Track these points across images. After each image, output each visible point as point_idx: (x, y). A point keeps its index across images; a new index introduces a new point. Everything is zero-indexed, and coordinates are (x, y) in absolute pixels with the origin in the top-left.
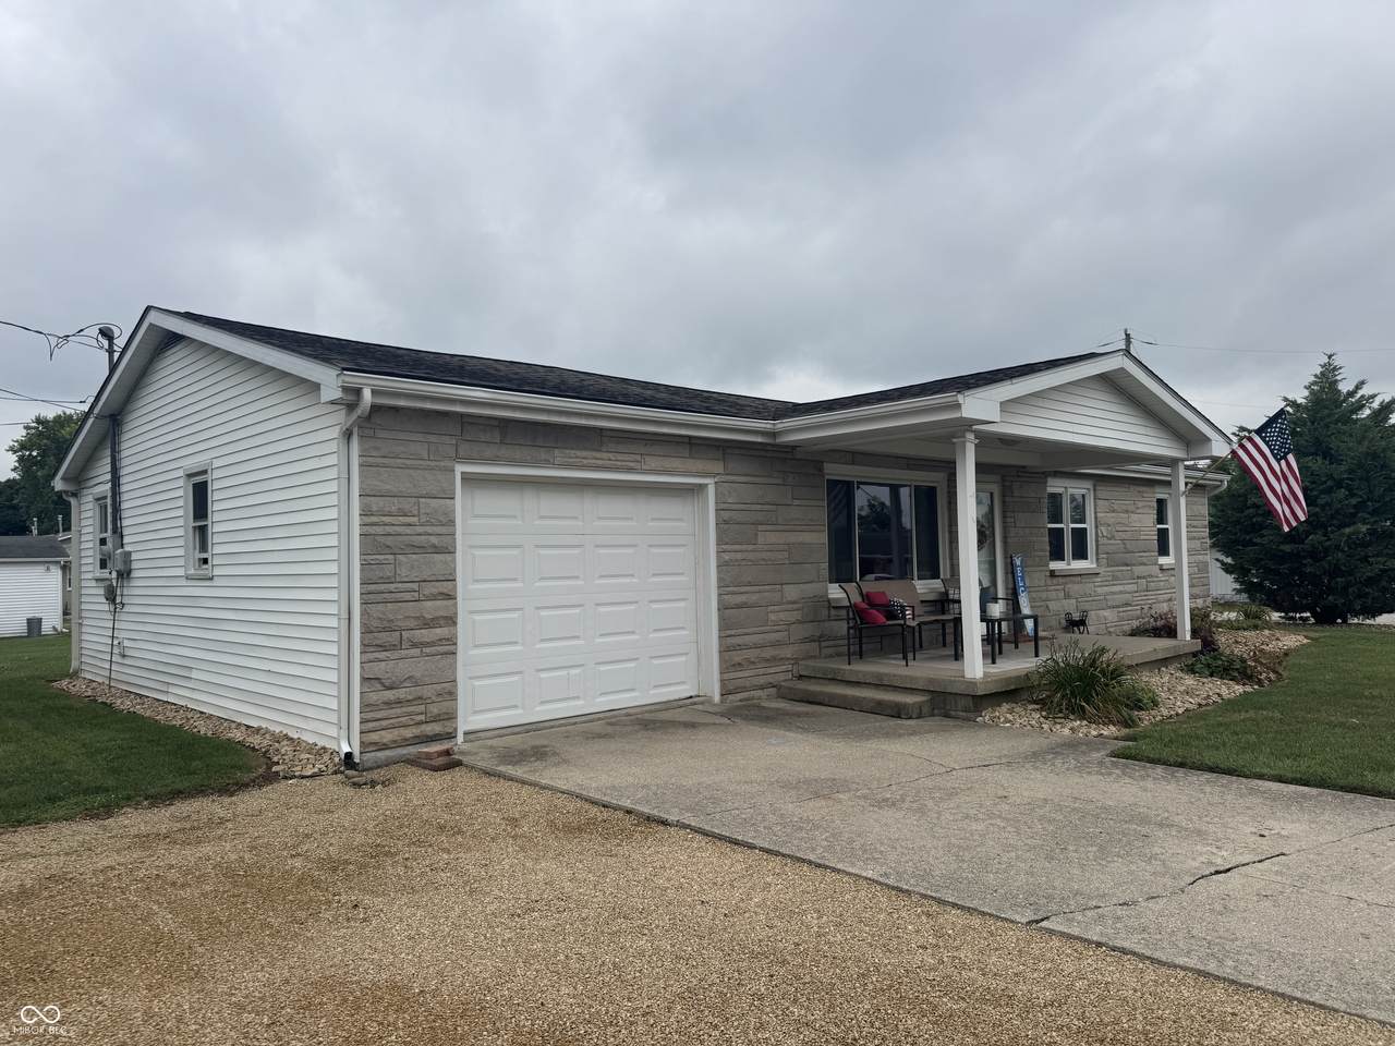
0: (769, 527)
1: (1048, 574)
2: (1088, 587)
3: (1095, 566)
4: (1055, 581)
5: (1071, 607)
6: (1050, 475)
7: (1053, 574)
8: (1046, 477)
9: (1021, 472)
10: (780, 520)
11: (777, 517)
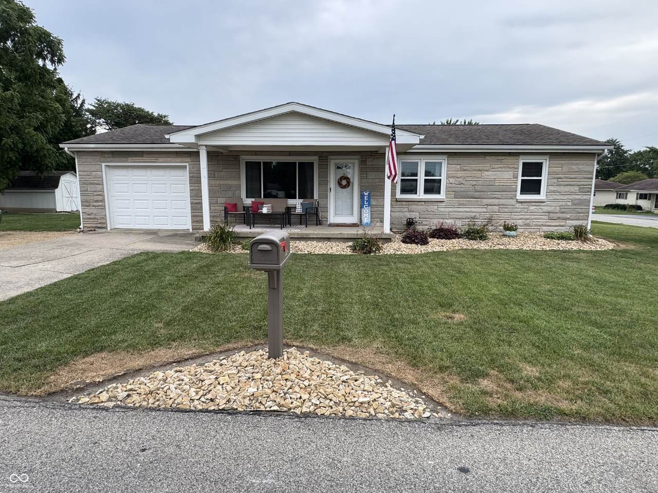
0: (211, 179)
1: (394, 200)
3: (445, 197)
5: (413, 216)
7: (397, 200)
10: (216, 176)
11: (215, 175)
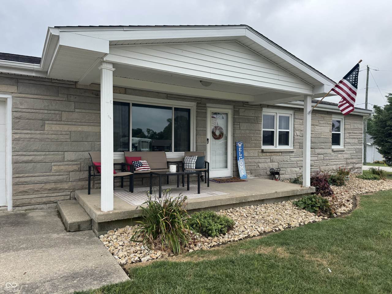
0: (55, 122)
1: (261, 151)
2: (287, 157)
3: (292, 148)
4: (264, 154)
5: (274, 166)
6: (265, 107)
7: (263, 151)
8: (262, 108)
9: (245, 104)
10: (64, 119)
11: (61, 117)
